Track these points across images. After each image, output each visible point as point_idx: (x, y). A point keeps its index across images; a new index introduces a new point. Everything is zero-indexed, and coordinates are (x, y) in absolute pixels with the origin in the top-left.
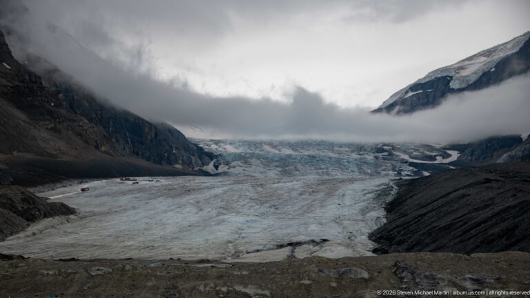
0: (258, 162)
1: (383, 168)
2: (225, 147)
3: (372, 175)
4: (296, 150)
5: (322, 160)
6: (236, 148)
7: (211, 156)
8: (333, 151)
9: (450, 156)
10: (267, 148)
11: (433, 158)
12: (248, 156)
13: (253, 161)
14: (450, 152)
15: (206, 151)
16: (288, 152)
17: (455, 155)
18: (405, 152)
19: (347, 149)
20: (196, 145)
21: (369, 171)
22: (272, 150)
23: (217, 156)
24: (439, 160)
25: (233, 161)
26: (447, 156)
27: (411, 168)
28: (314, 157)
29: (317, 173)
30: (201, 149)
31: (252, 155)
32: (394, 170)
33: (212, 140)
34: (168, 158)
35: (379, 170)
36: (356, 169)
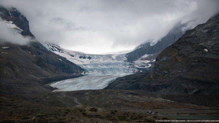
0: (96, 71)
1: (130, 70)
2: (88, 66)
3: (127, 72)
4: (107, 66)
5: (114, 69)
6: (91, 66)
7: (83, 70)
8: (117, 65)
9: (149, 65)
10: (99, 66)
11: (144, 66)
12: (93, 69)
13: (95, 71)
14: (149, 64)
15: (82, 68)
16: (105, 67)
17: (150, 65)
18: (137, 65)
19: (122, 65)
20: (79, 67)
21: (126, 71)
22: (101, 66)
23: (85, 70)
24: (146, 67)
25: (89, 71)
26: (148, 65)
27: (137, 70)
28: (111, 68)
29: (112, 73)
30: (81, 68)
31: (95, 69)
32: (133, 70)
33: (84, 64)
34: (72, 72)
35: (129, 71)
36: (123, 71)
